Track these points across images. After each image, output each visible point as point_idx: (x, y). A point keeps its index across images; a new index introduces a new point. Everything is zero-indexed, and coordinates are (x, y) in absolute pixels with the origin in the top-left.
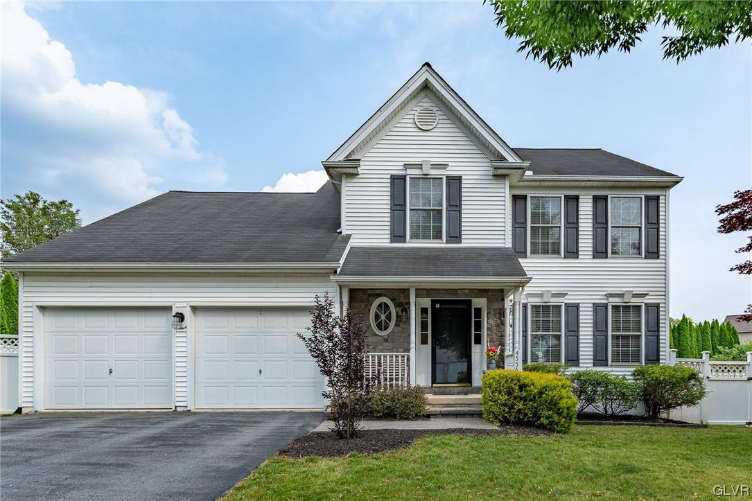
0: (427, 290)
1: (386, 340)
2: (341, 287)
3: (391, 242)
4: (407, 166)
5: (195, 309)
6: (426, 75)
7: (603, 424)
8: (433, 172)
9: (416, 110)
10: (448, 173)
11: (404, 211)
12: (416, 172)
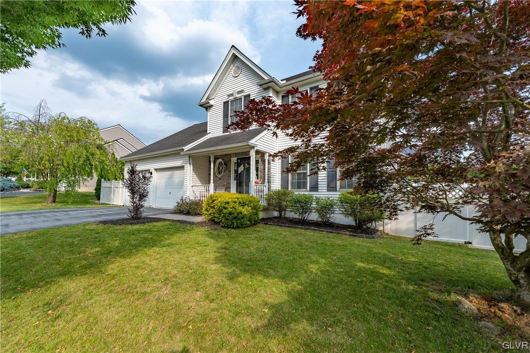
0: (235, 153)
1: (220, 179)
2: (189, 157)
3: (223, 133)
4: (229, 96)
5: (156, 170)
6: (233, 51)
7: (297, 228)
8: (238, 96)
9: (233, 69)
10: (245, 94)
11: (228, 117)
12: (232, 98)
